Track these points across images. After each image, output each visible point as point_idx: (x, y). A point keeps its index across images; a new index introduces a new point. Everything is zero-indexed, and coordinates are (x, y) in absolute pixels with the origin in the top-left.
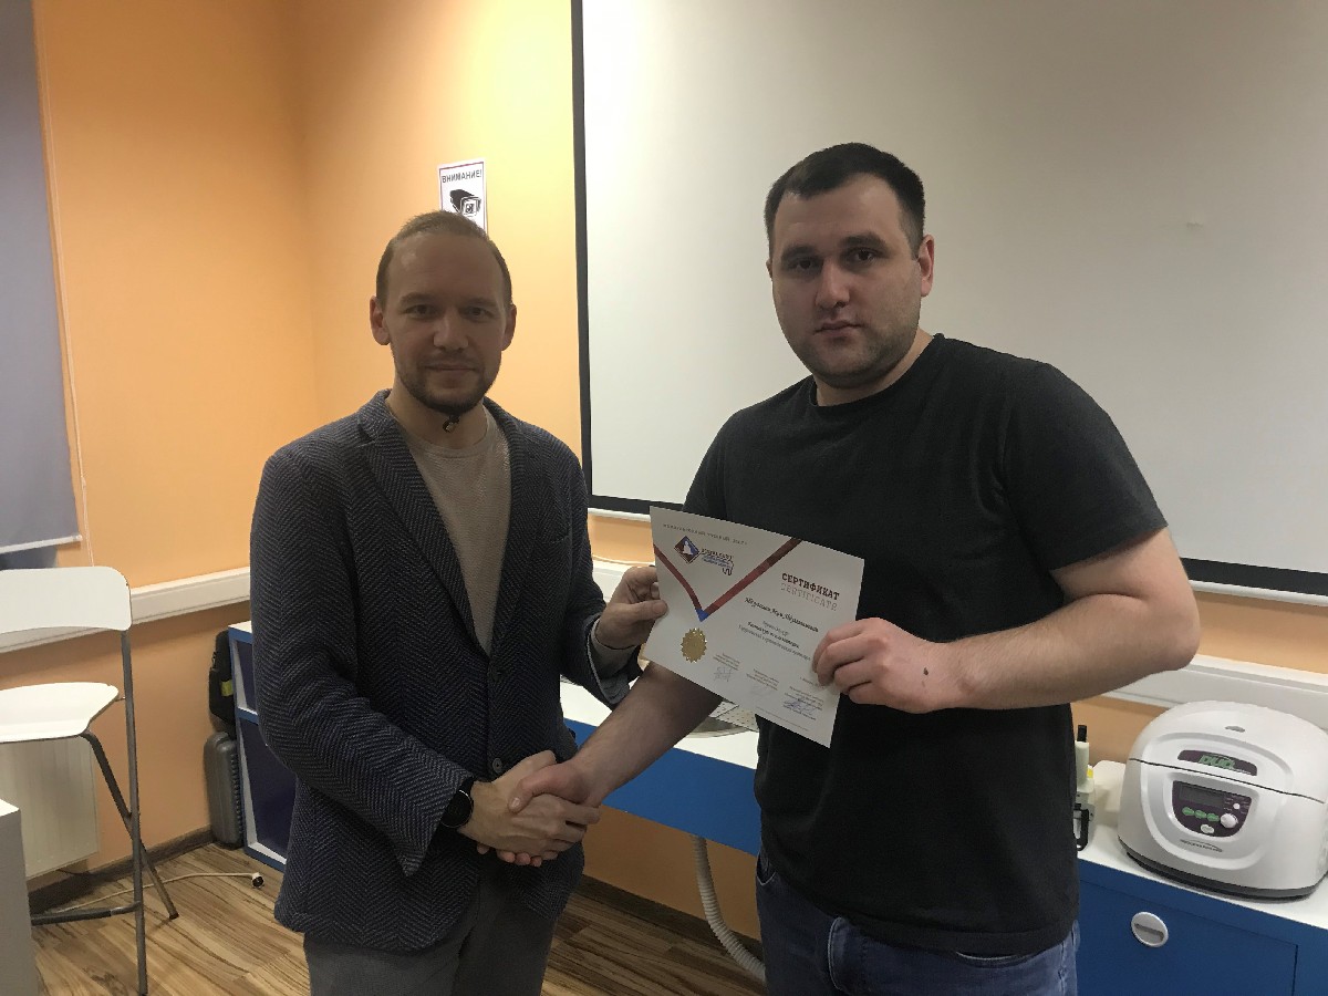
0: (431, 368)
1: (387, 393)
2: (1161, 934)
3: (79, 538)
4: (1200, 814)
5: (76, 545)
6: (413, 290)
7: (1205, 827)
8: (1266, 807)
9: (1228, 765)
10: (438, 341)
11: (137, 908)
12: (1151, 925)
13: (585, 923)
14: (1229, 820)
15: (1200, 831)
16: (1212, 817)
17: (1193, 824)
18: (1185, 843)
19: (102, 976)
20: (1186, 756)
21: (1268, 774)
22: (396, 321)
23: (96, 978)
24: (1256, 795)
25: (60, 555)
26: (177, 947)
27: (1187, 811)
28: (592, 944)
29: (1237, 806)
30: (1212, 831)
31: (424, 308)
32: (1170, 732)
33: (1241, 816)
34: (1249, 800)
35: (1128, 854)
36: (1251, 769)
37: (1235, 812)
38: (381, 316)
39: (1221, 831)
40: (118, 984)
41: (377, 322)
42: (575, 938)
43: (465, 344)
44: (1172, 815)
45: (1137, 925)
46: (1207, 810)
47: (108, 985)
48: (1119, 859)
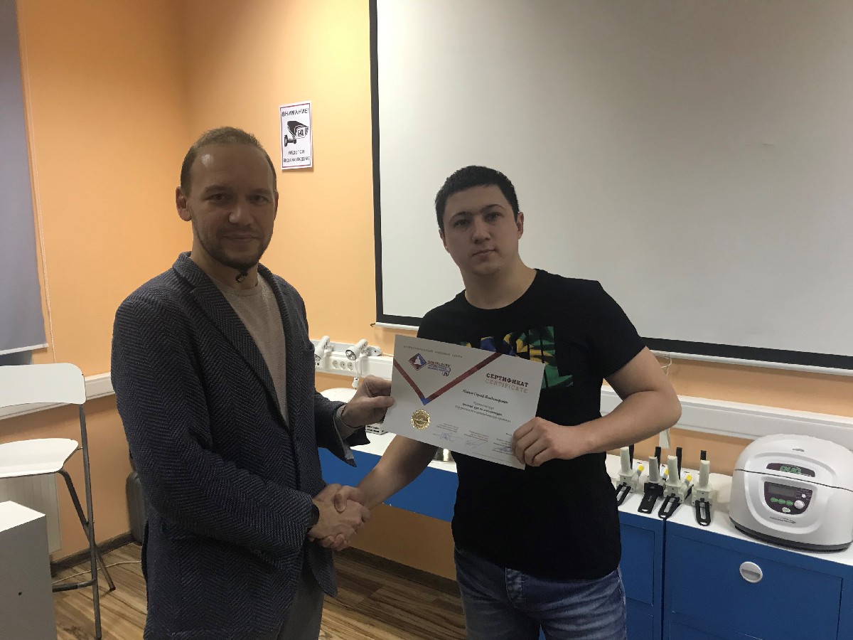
0: (227, 237)
1: (189, 254)
2: (759, 575)
3: (46, 345)
4: (782, 501)
5: (44, 350)
6: (213, 184)
7: (785, 509)
8: (822, 496)
9: (797, 471)
10: (232, 218)
11: (94, 583)
12: (751, 570)
13: (380, 586)
14: (800, 504)
15: (782, 512)
16: (790, 503)
17: (778, 507)
18: (774, 519)
19: (69, 627)
20: (771, 466)
21: (822, 476)
22: (198, 204)
23: (67, 630)
24: (815, 488)
25: (35, 357)
26: (117, 608)
27: (774, 500)
28: (385, 598)
29: (804, 496)
30: (789, 511)
31: (221, 196)
32: (759, 453)
33: (807, 502)
34: (811, 492)
35: (736, 527)
36: (812, 473)
37: (802, 499)
38: (185, 201)
39: (795, 511)
40: (80, 633)
41: (181, 204)
42: (374, 595)
43: (251, 221)
44: (764, 503)
45: (743, 570)
46: (786, 498)
47: (74, 633)
48: (731, 531)
